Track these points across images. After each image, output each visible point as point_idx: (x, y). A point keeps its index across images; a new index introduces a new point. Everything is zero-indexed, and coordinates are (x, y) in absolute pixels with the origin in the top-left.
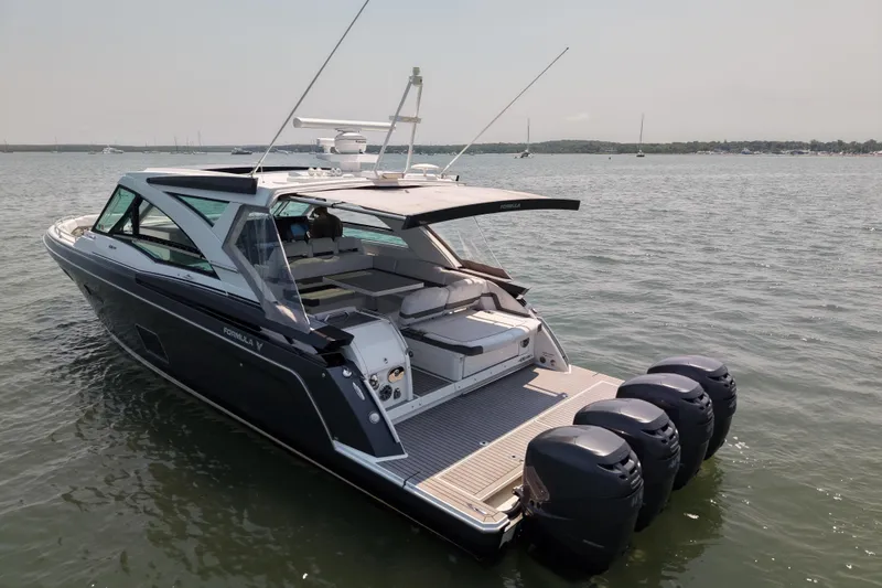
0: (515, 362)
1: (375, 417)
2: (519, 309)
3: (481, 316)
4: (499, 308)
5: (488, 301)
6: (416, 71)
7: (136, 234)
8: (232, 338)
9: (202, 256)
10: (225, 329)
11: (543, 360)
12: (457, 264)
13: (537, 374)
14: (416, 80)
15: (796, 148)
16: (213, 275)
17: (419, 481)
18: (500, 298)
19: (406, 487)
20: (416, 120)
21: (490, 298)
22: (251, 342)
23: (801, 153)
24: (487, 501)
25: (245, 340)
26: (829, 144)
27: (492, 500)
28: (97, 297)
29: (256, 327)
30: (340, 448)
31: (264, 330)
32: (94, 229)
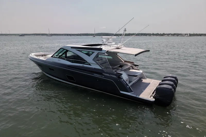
0: (138, 78)
1: (128, 87)
2: (137, 69)
3: (131, 70)
4: (133, 69)
5: (131, 68)
7: (66, 58)
8: (96, 76)
9: (87, 61)
10: (94, 74)
11: (142, 78)
12: (124, 61)
13: (142, 80)
14: (125, 30)
15: (150, 35)
16: (90, 65)
17: (139, 96)
18: (133, 67)
19: (137, 97)
21: (131, 67)
22: (101, 76)
23: (151, 36)
24: (150, 97)
25: (99, 76)
26: (156, 34)
27: (151, 97)
28: (53, 70)
29: (102, 73)
30: (122, 92)
31: (104, 74)
32: (52, 57)
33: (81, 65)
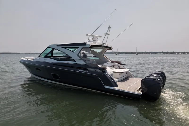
0: (125, 77)
2: (124, 68)
4: (120, 68)
6: (110, 26)
7: (52, 56)
9: (71, 58)
10: (78, 70)
11: (129, 77)
12: (110, 61)
13: (129, 79)
14: (110, 28)
16: (74, 61)
18: (120, 66)
20: (109, 34)
22: (85, 71)
24: (137, 91)
25: (83, 71)
28: (39, 70)
29: (86, 68)
30: (106, 87)
31: (88, 69)
32: (39, 57)
33: (66, 62)
